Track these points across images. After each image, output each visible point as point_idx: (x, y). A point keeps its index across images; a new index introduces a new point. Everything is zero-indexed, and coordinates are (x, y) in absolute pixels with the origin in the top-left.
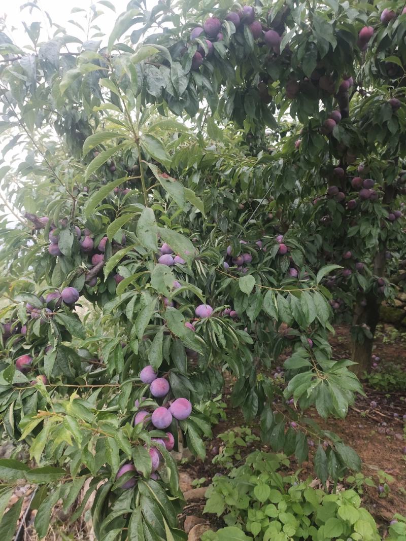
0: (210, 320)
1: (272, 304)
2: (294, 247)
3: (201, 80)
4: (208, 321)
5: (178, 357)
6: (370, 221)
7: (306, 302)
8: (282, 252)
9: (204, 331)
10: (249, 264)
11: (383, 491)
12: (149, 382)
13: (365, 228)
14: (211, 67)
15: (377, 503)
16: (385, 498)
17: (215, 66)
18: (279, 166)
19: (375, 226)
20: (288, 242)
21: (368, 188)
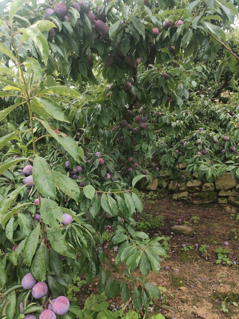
0: (73, 226)
1: (106, 204)
2: (109, 160)
3: (56, 48)
4: (72, 228)
5: (54, 264)
6: (147, 142)
7: (128, 201)
8: (101, 164)
9: (70, 236)
10: (80, 173)
11: (163, 300)
12: (31, 287)
13: (145, 146)
14: (61, 39)
15: (161, 308)
16: (164, 304)
17: (64, 40)
18: (99, 108)
19: (150, 144)
20: (104, 157)
21: (144, 122)
